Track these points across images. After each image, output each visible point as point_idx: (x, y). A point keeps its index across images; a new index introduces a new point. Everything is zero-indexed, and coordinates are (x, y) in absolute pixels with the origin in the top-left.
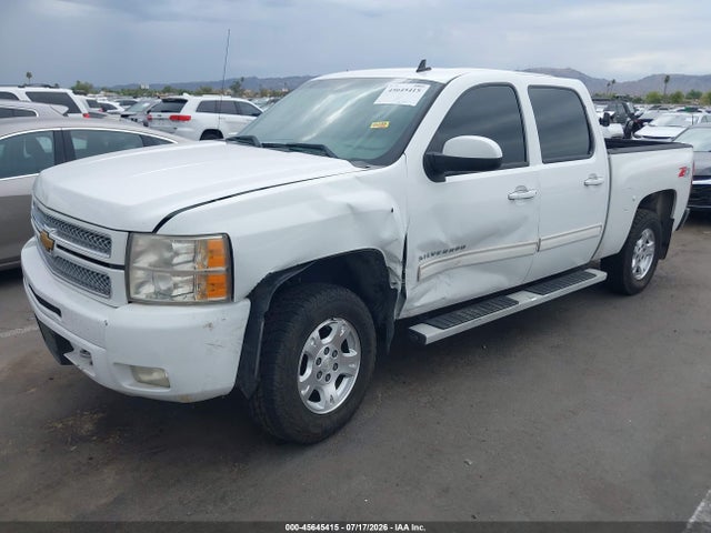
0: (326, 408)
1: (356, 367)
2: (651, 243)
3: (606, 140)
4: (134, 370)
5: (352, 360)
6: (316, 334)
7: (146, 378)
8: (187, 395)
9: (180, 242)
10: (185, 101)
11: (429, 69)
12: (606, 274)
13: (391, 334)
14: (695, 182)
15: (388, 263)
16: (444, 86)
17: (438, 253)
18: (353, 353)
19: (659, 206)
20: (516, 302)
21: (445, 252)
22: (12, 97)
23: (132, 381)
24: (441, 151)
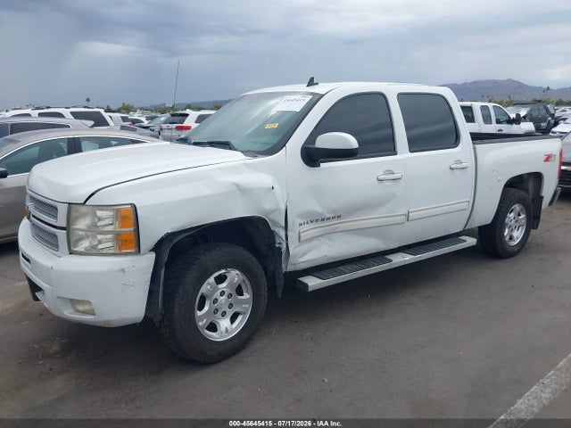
0: (221, 337)
1: (248, 307)
2: (523, 216)
3: (471, 134)
4: (74, 302)
5: (245, 301)
6: (212, 280)
7: (81, 308)
8: (108, 321)
9: (101, 210)
10: (187, 115)
11: (317, 84)
12: (475, 240)
13: (281, 283)
14: (563, 168)
15: (273, 228)
16: (323, 96)
17: (317, 221)
18: (246, 296)
19: (531, 186)
20: (390, 261)
21: (323, 220)
22: (60, 115)
23: (72, 311)
24: (314, 143)
